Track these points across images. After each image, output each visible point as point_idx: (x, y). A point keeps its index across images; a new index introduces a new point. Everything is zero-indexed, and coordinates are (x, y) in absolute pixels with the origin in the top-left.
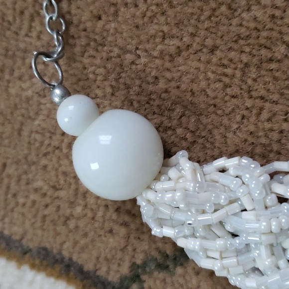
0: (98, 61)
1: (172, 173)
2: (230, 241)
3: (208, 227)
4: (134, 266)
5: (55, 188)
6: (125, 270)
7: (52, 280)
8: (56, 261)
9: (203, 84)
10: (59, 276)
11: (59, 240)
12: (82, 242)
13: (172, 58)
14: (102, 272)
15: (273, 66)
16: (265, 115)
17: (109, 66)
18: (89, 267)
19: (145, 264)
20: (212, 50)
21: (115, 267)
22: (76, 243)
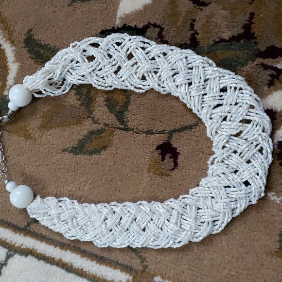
0: (18, 167)
1: (35, 201)
2: (49, 217)
3: (44, 213)
4: (28, 222)
5: (5, 202)
6: (25, 224)
7: (4, 229)
8: (6, 223)
9: (46, 173)
10: (6, 228)
11: (7, 217)
12: (14, 217)
13: (38, 167)
14: (19, 225)
15: (61, 170)
16: (60, 182)
17: (21, 168)
18: (15, 224)
19: (31, 222)
20: (48, 165)
21: (22, 223)
22: (12, 217)
